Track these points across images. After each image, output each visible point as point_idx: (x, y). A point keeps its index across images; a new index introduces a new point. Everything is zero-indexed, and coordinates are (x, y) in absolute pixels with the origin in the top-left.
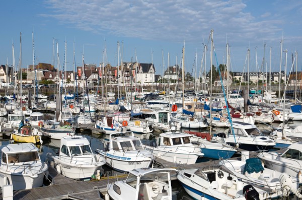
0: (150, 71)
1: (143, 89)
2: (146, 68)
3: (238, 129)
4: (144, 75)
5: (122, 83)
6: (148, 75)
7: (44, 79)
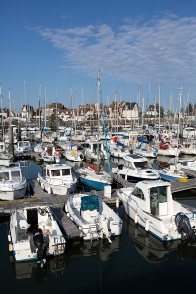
0: (134, 109)
1: (126, 123)
2: (131, 106)
3: (129, 162)
4: (129, 111)
5: (112, 118)
6: (133, 111)
7: (53, 115)
